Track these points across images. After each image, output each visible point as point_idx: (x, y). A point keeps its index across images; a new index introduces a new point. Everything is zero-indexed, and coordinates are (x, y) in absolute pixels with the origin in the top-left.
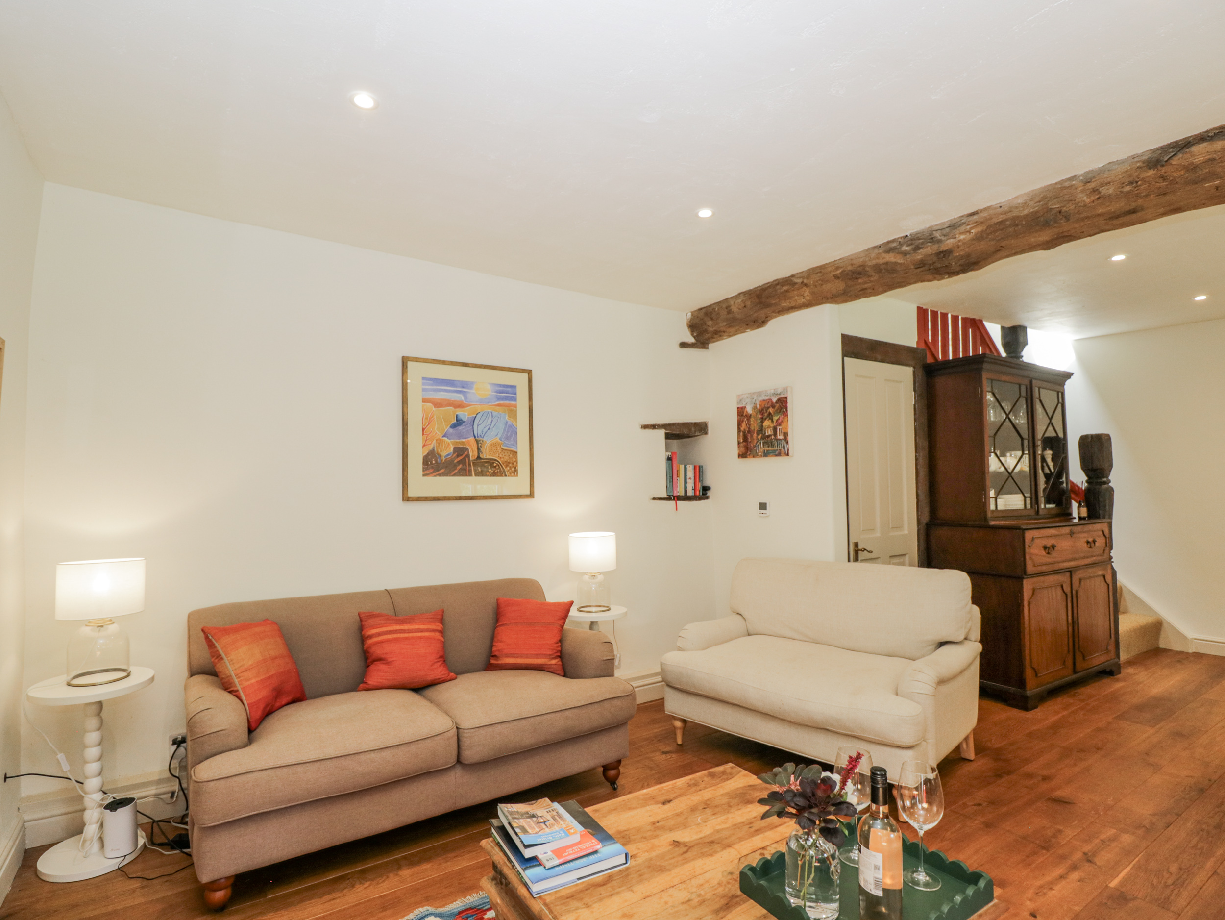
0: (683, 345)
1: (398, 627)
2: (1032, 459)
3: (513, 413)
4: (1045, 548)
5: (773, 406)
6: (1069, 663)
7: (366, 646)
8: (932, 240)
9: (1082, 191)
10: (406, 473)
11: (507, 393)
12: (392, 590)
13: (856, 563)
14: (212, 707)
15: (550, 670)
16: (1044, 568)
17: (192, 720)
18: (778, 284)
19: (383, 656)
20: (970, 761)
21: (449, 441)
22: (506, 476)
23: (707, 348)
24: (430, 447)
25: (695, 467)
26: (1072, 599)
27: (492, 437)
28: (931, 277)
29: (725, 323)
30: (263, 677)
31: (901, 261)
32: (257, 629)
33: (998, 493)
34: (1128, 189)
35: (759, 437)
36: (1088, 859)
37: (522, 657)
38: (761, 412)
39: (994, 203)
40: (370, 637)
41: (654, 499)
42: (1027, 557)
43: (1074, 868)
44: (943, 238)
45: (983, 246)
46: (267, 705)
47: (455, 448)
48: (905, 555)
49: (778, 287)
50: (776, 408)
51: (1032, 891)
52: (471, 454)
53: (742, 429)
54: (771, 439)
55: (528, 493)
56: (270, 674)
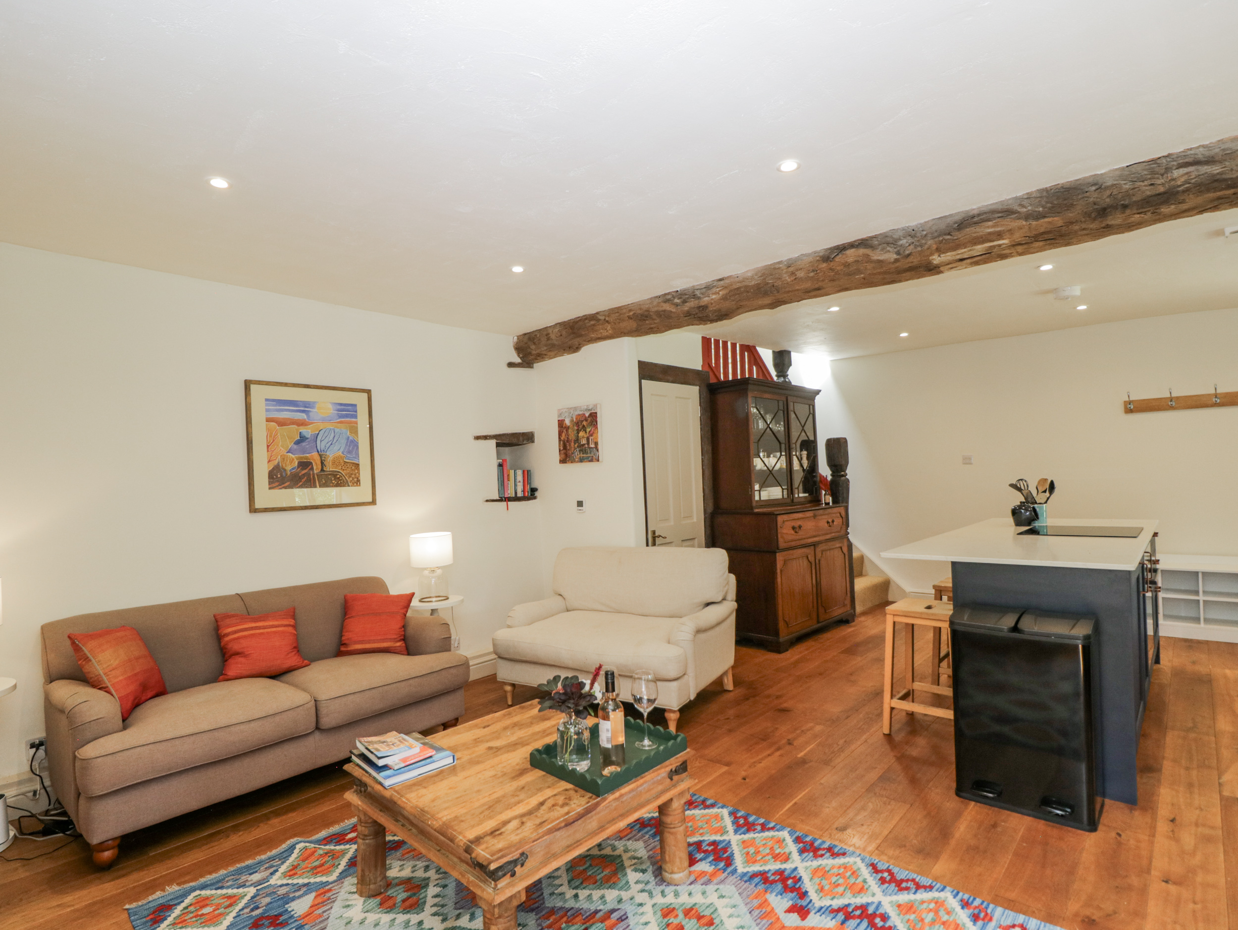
0: (511, 365)
1: (253, 625)
2: (788, 459)
3: (354, 430)
4: (794, 528)
5: (586, 420)
6: (814, 616)
7: (222, 644)
8: (694, 296)
9: (786, 273)
10: (252, 487)
11: (347, 411)
12: (242, 594)
13: (654, 547)
14: (89, 699)
15: (395, 651)
16: (793, 544)
17: (71, 712)
18: (586, 319)
19: (240, 651)
20: (730, 691)
21: (293, 456)
22: (349, 486)
23: (532, 367)
24: (276, 462)
25: (524, 471)
26: (816, 567)
27: (334, 452)
28: (698, 322)
29: (545, 348)
30: (129, 674)
31: (674, 310)
32: (119, 634)
33: (761, 487)
34: (812, 274)
35: (576, 446)
36: (790, 743)
37: (369, 643)
38: (577, 424)
39: (733, 274)
40: (227, 635)
41: (487, 501)
42: (779, 536)
43: (778, 749)
44: (701, 296)
45: (727, 305)
46: (135, 699)
47: (299, 463)
48: (694, 539)
49: (587, 321)
50: (589, 421)
51: (747, 765)
52: (315, 467)
53: (562, 438)
54: (585, 448)
55: (370, 500)
56: (135, 672)
